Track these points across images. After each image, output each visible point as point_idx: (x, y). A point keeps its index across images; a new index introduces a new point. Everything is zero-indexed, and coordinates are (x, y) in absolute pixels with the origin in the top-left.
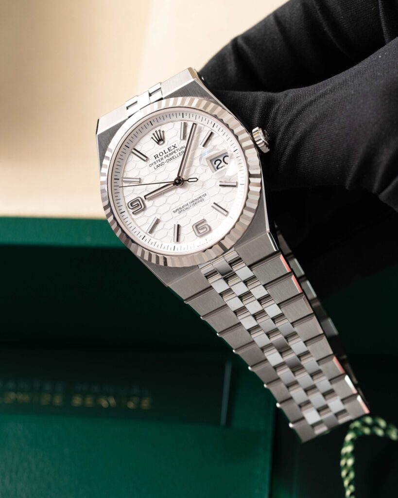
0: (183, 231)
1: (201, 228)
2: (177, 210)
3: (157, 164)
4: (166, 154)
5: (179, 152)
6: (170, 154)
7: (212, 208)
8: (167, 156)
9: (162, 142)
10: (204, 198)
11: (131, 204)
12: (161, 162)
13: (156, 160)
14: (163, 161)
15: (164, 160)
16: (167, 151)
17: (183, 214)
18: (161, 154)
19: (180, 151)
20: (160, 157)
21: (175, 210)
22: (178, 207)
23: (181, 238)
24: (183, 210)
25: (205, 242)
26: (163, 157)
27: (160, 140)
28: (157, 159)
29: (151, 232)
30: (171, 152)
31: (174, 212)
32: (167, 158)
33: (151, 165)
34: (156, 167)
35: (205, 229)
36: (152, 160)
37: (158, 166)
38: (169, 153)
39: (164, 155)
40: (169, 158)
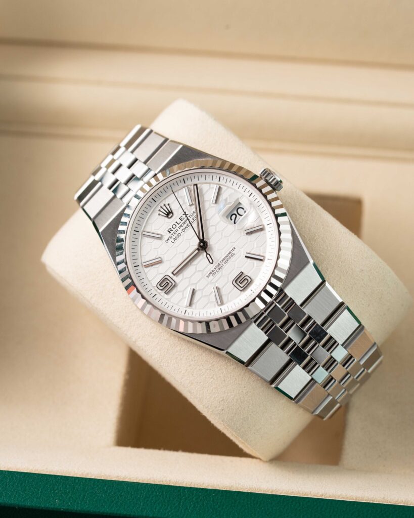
0: (224, 292)
1: (242, 281)
2: (210, 274)
3: (174, 237)
4: (180, 225)
5: (192, 217)
6: (184, 223)
7: (246, 259)
8: (181, 226)
9: (171, 215)
10: (234, 252)
11: (160, 285)
12: (177, 234)
13: (171, 234)
14: (178, 232)
15: (180, 231)
16: (179, 221)
17: (218, 275)
18: (174, 226)
19: (194, 217)
20: (174, 230)
21: (208, 274)
22: (211, 271)
23: (225, 299)
24: (217, 272)
25: (252, 292)
26: (177, 228)
27: (169, 214)
28: (172, 232)
29: (190, 305)
30: (183, 221)
31: (208, 277)
32: (182, 228)
33: (167, 241)
34: (173, 241)
35: (246, 281)
36: (167, 235)
37: (175, 239)
38: (182, 222)
39: (178, 226)
40: (184, 227)
